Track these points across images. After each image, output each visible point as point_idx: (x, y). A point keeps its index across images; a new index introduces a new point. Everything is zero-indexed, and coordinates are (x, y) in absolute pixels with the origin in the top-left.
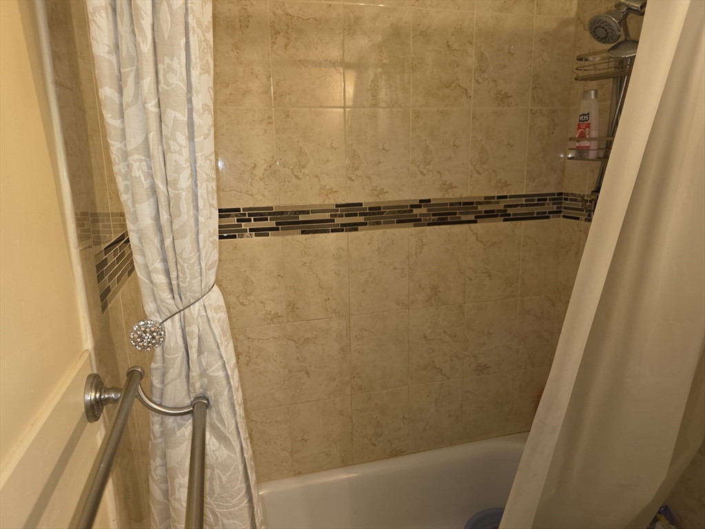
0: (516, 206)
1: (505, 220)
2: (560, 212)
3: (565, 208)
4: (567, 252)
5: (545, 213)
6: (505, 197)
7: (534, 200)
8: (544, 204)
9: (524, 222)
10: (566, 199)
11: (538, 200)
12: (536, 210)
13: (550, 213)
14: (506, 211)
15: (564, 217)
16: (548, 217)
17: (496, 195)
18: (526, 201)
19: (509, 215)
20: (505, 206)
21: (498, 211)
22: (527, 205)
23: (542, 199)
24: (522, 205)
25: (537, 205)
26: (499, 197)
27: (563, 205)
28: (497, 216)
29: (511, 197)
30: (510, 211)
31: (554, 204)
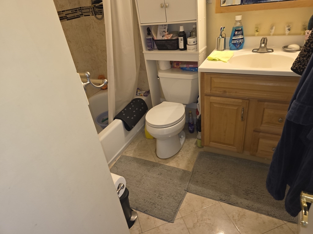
0: (69, 14)
1: (67, 20)
2: (83, 14)
3: (84, 13)
4: (90, 28)
5: (78, 15)
6: (64, 11)
7: (73, 11)
8: (77, 12)
9: (73, 20)
10: (83, 9)
11: (75, 11)
12: (76, 14)
13: (80, 15)
14: (66, 16)
15: (85, 16)
16: (80, 17)
17: (61, 11)
18: (71, 11)
19: (68, 18)
20: (66, 14)
21: (64, 17)
22: (72, 13)
23: (75, 10)
24: (71, 14)
25: (75, 13)
26: (62, 11)
27: (83, 12)
28: (64, 19)
29: (66, 11)
30: (68, 16)
31: (80, 12)
